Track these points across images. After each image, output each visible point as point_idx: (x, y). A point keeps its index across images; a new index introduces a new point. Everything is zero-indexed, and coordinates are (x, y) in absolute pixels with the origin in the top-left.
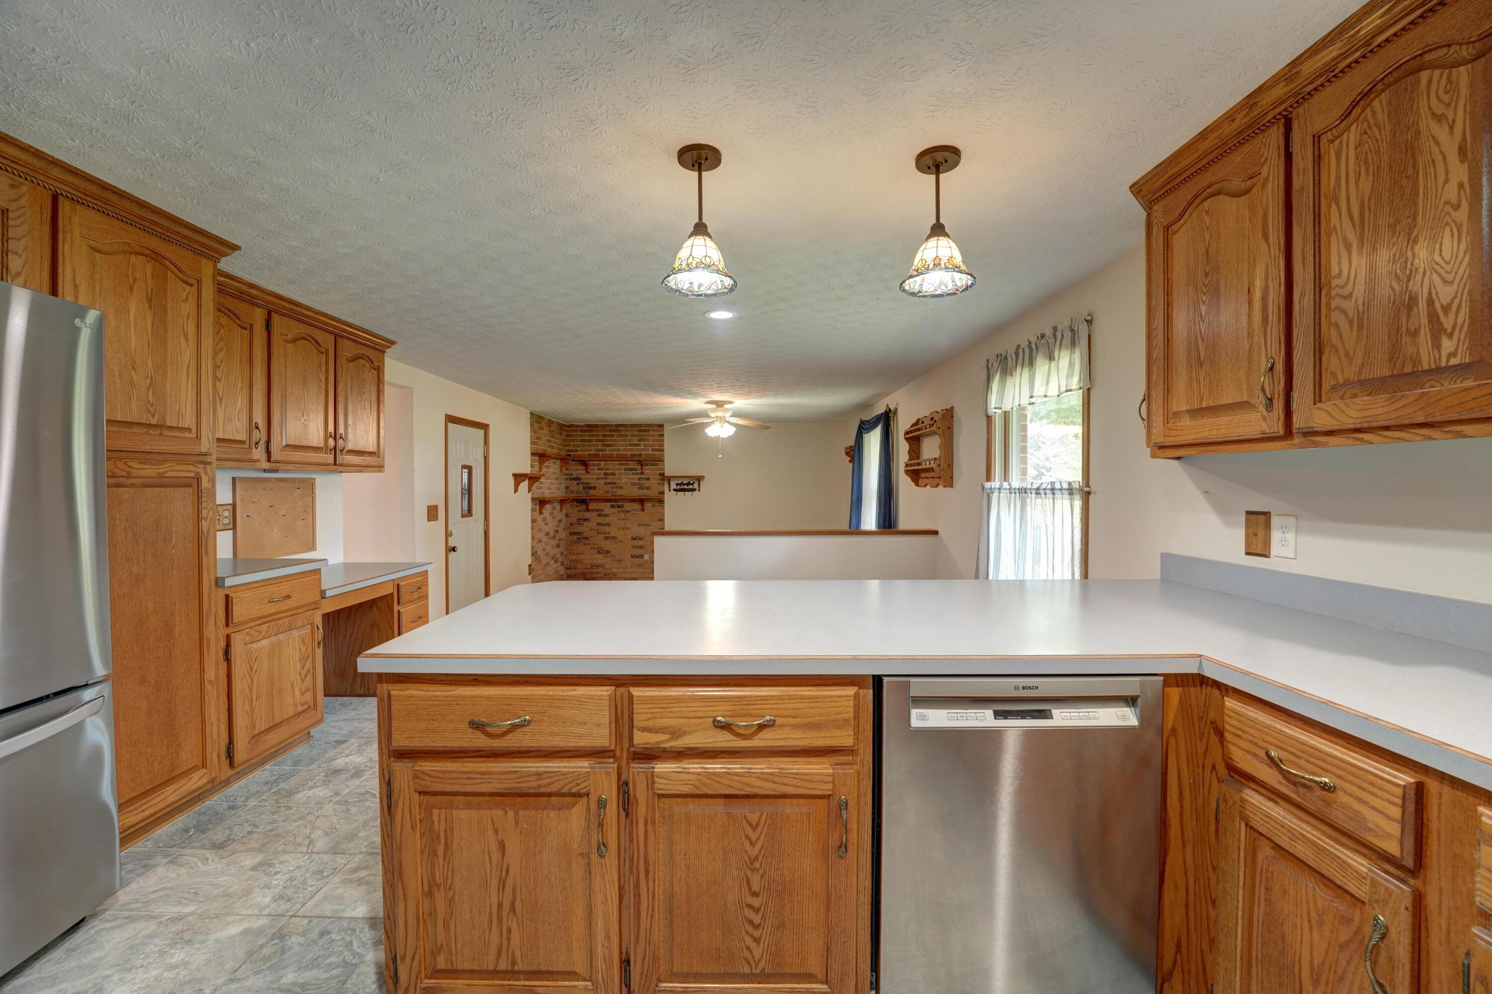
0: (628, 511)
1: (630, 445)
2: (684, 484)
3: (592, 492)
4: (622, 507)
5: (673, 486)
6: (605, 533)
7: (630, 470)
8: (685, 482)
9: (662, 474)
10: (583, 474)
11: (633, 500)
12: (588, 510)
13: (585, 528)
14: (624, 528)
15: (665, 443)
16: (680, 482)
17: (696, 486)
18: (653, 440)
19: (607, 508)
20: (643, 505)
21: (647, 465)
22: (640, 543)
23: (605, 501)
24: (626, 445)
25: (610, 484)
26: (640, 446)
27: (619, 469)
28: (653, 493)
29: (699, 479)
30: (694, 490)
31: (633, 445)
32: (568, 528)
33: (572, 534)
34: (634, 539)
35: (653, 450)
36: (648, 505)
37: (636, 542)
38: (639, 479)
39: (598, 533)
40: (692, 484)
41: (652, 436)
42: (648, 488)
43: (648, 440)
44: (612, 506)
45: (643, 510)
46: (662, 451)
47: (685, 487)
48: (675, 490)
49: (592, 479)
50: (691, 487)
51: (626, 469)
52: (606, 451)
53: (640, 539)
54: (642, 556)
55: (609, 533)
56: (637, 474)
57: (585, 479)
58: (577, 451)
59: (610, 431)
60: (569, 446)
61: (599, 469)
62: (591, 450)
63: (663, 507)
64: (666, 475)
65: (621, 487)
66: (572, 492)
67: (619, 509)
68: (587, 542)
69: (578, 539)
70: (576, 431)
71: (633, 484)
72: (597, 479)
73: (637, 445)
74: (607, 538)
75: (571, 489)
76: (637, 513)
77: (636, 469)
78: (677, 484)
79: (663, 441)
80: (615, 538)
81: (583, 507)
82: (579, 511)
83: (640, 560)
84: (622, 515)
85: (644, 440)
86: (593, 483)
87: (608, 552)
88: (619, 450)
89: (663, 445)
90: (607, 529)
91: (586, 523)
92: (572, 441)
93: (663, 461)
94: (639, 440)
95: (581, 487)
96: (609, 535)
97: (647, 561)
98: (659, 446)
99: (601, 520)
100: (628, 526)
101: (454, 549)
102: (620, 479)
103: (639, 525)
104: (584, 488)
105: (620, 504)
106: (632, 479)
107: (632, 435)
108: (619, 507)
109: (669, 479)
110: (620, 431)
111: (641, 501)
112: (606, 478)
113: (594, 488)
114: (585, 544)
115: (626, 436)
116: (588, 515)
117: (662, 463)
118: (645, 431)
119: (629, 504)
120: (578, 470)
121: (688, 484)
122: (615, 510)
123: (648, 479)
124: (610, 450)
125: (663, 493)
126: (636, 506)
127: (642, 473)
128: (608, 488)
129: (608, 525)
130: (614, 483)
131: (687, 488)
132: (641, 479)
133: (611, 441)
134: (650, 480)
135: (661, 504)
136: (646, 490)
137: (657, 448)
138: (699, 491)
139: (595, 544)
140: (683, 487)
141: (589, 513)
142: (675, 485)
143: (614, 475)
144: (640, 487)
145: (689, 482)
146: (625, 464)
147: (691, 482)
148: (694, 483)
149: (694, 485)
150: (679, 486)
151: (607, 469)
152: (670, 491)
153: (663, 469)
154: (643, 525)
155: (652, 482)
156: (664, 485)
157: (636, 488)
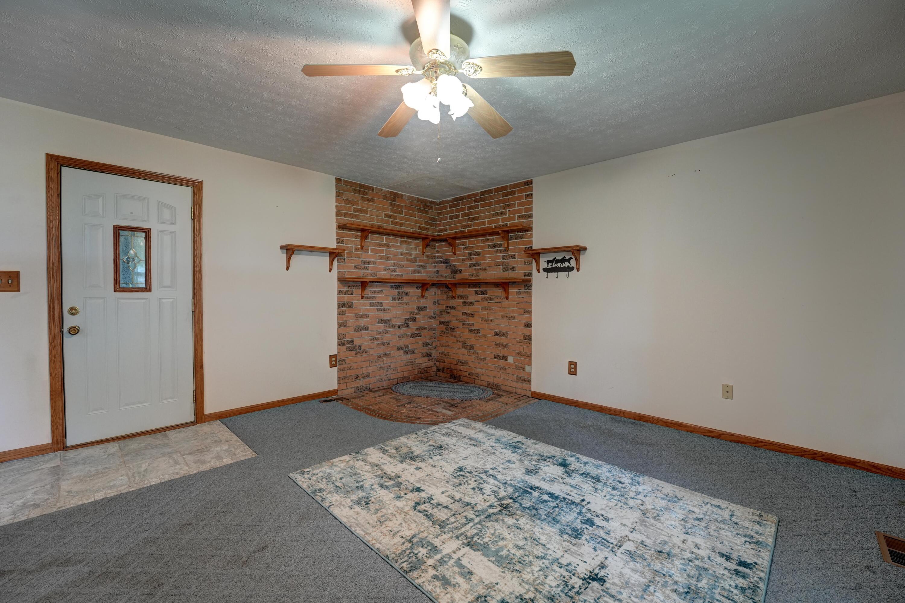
0: (491, 299)
1: (495, 215)
2: (557, 261)
3: (458, 276)
4: (485, 293)
5: (543, 264)
6: (469, 324)
7: (495, 246)
8: (559, 257)
9: (530, 249)
10: (450, 256)
11: (497, 285)
12: (454, 298)
13: (452, 318)
14: (487, 320)
15: (534, 206)
16: (551, 259)
17: (573, 263)
18: (520, 204)
19: (470, 294)
20: (506, 291)
21: (511, 239)
22: (503, 340)
23: (470, 286)
24: (490, 216)
25: (474, 265)
26: (505, 214)
27: (483, 247)
28: (519, 274)
29: (578, 252)
30: (570, 269)
31: (498, 214)
32: (439, 317)
33: (442, 323)
34: (497, 334)
35: (519, 217)
36: (513, 291)
37: (499, 339)
39: (463, 324)
40: (568, 261)
41: (518, 198)
42: (513, 269)
43: (514, 205)
44: (476, 293)
45: (507, 298)
46: (530, 216)
47: (559, 265)
48: (545, 270)
49: (459, 261)
50: (567, 264)
51: (490, 247)
52: (471, 226)
53: (504, 335)
54: (505, 358)
55: (473, 325)
56: (501, 251)
57: (453, 261)
58: (446, 230)
59: (475, 201)
60: (439, 225)
61: (464, 249)
62: (457, 228)
63: (530, 294)
64: (534, 248)
65: (485, 269)
66: (441, 276)
67: (483, 296)
68: (454, 333)
69: (447, 329)
70: (445, 208)
71: (498, 265)
72: (463, 260)
73: (502, 214)
74: (471, 331)
75: (440, 273)
76: (501, 300)
77: (500, 245)
78: (548, 262)
79: (531, 203)
80: (478, 331)
81: (451, 293)
82: (448, 298)
83: (504, 362)
84: (486, 304)
85: (509, 205)
86: (459, 265)
87: (471, 348)
88: (483, 223)
89: (530, 209)
90: (471, 320)
91: (452, 312)
92: (442, 219)
93: (529, 229)
94: (504, 207)
95: (449, 271)
96: (473, 328)
97: (510, 364)
98: (526, 210)
99: (466, 309)
100: (491, 317)
101: (74, 331)
102: (484, 259)
103: (503, 317)
104: (451, 272)
105: (483, 289)
106: (496, 258)
107: (497, 202)
108: (482, 293)
109: (538, 255)
110: (485, 199)
111: (505, 285)
112: (471, 259)
113: (460, 271)
114: (452, 336)
115: (490, 204)
116: (453, 303)
117: (529, 233)
118: (511, 193)
119: (493, 290)
120: (446, 251)
121: (563, 260)
122: (479, 297)
123: (513, 257)
124: (476, 225)
125: (530, 274)
126: (499, 292)
127: (506, 250)
128: (472, 270)
129: (472, 315)
130: (478, 265)
131: (562, 266)
132: (505, 257)
133: (476, 213)
134: (515, 258)
135: (528, 289)
136: (510, 272)
137: (524, 214)
138: (578, 270)
139: (460, 337)
140: (556, 265)
141: (456, 300)
142: (546, 263)
143: (479, 254)
144: (504, 268)
145: (565, 257)
146: (488, 240)
147: (567, 258)
148: (571, 258)
149: (571, 261)
150: (550, 264)
151: (472, 247)
152: (539, 271)
153: (531, 242)
154: (507, 317)
155: (517, 261)
156: (531, 263)
157: (500, 269)
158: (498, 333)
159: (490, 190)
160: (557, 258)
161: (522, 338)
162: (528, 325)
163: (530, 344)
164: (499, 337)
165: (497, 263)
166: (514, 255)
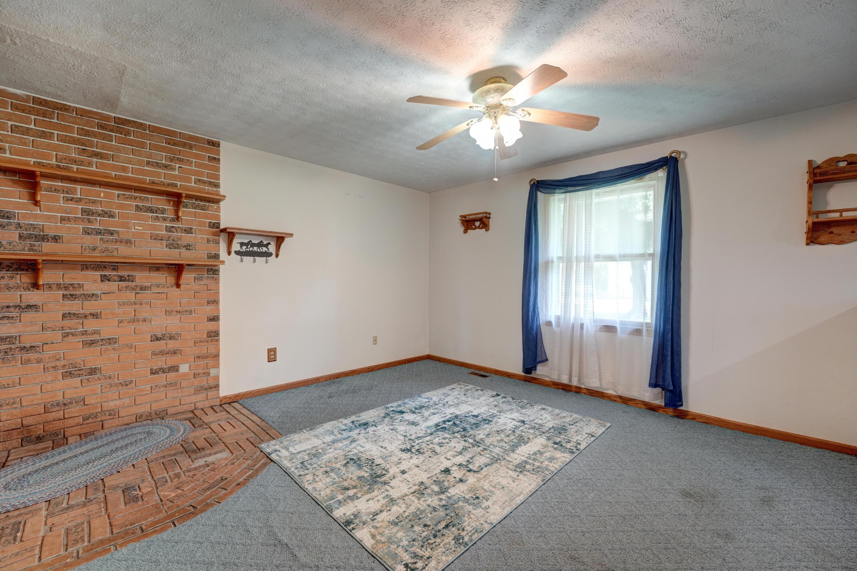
0: (143, 288)
1: (149, 164)
2: (253, 245)
3: (47, 247)
4: (130, 279)
5: (236, 246)
6: (85, 333)
7: (151, 210)
8: (256, 241)
9: (217, 225)
10: (19, 206)
11: (156, 267)
12: (36, 286)
13: (27, 327)
14: (133, 321)
15: (222, 173)
16: (246, 241)
17: (271, 249)
18: (197, 165)
19: (88, 280)
20: (177, 277)
21: (185, 207)
22: (172, 345)
23: (86, 266)
24: (140, 163)
25: (99, 232)
26: (174, 169)
27: (121, 206)
28: (197, 256)
29: (280, 239)
30: (268, 255)
31: (157, 165)
34: (157, 339)
35: (198, 181)
36: (187, 277)
37: (161, 345)
38: (169, 229)
39: (67, 335)
40: (267, 246)
41: (196, 156)
42: (188, 247)
43: (189, 162)
44: (104, 279)
45: (178, 286)
46: (217, 186)
47: (255, 249)
48: (238, 253)
49: (49, 218)
50: (265, 249)
51: (139, 209)
52: (89, 165)
53: (171, 338)
54: (175, 369)
55: (95, 332)
56: (165, 219)
57: (25, 216)
59: (101, 127)
61: (68, 199)
63: (217, 281)
64: (223, 226)
65: (128, 242)
67: (123, 284)
68: (33, 356)
69: (7, 351)
71: (156, 238)
72: (64, 220)
73: (166, 167)
74: (89, 344)
76: (165, 290)
77: (163, 211)
78: (242, 244)
79: (218, 169)
80: (111, 341)
81: (25, 278)
82: (10, 288)
83: (172, 375)
84: (131, 296)
85: (180, 160)
87: (93, 371)
88: (124, 169)
89: (218, 177)
90: (91, 325)
91: (28, 316)
94: (170, 160)
95: (14, 234)
96: (96, 337)
97: (185, 375)
98: (209, 176)
99: (74, 306)
100: (144, 315)
102: (125, 226)
103: (168, 313)
105: (125, 273)
106: (155, 228)
107: (155, 147)
108: (122, 279)
109: (231, 235)
110: (128, 133)
111: (174, 270)
112: (89, 221)
113: (56, 238)
114: (27, 362)
115: (142, 145)
116: (30, 297)
117: (215, 206)
118: (184, 145)
119: (146, 274)
120: (5, 195)
121: (260, 245)
122: (113, 286)
123: (189, 231)
124: (101, 166)
125: (216, 256)
127: (176, 220)
128: (89, 240)
129: (95, 316)
130: (111, 233)
131: (259, 250)
132: (173, 230)
133: (103, 147)
134: (192, 233)
135: (213, 274)
136: (183, 250)
137: (206, 179)
138: (277, 256)
139: (58, 360)
140: (251, 249)
141: (40, 292)
142: (239, 245)
143: (112, 216)
144: (172, 244)
145: (262, 242)
146: (136, 198)
147: (265, 242)
148: (269, 243)
149: (269, 246)
150: (244, 247)
151: (94, 202)
152: (229, 253)
153: (218, 217)
154: (178, 312)
155: (196, 237)
156: (219, 243)
157: (162, 244)
158: (159, 336)
159: (142, 124)
160: (254, 242)
161: (205, 336)
162: (215, 319)
163: (218, 340)
164: (162, 342)
165: (158, 235)
166: (191, 229)
